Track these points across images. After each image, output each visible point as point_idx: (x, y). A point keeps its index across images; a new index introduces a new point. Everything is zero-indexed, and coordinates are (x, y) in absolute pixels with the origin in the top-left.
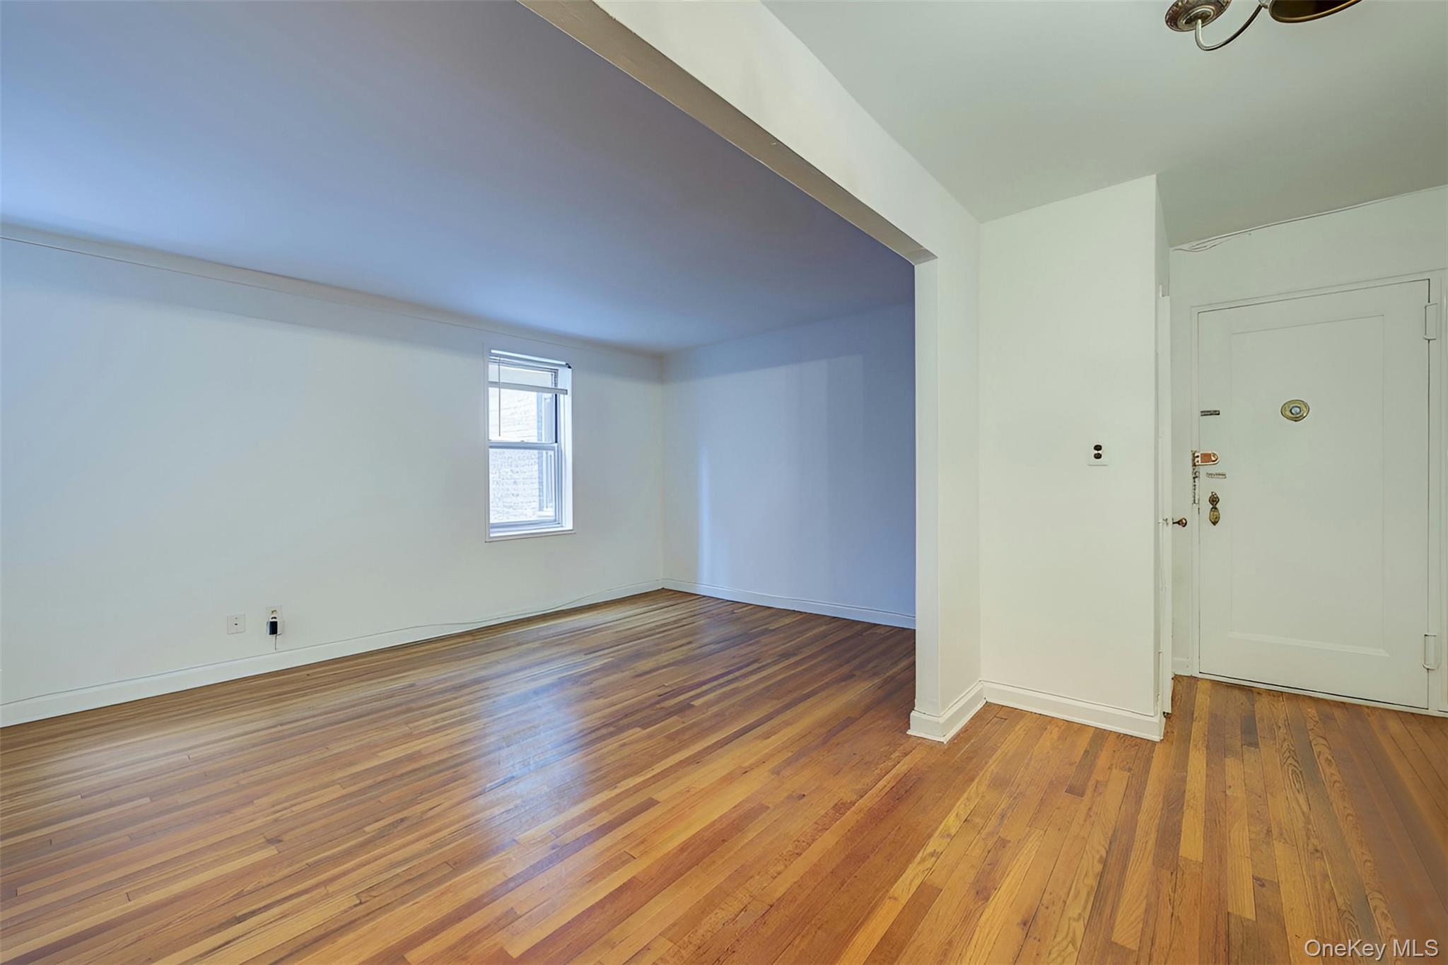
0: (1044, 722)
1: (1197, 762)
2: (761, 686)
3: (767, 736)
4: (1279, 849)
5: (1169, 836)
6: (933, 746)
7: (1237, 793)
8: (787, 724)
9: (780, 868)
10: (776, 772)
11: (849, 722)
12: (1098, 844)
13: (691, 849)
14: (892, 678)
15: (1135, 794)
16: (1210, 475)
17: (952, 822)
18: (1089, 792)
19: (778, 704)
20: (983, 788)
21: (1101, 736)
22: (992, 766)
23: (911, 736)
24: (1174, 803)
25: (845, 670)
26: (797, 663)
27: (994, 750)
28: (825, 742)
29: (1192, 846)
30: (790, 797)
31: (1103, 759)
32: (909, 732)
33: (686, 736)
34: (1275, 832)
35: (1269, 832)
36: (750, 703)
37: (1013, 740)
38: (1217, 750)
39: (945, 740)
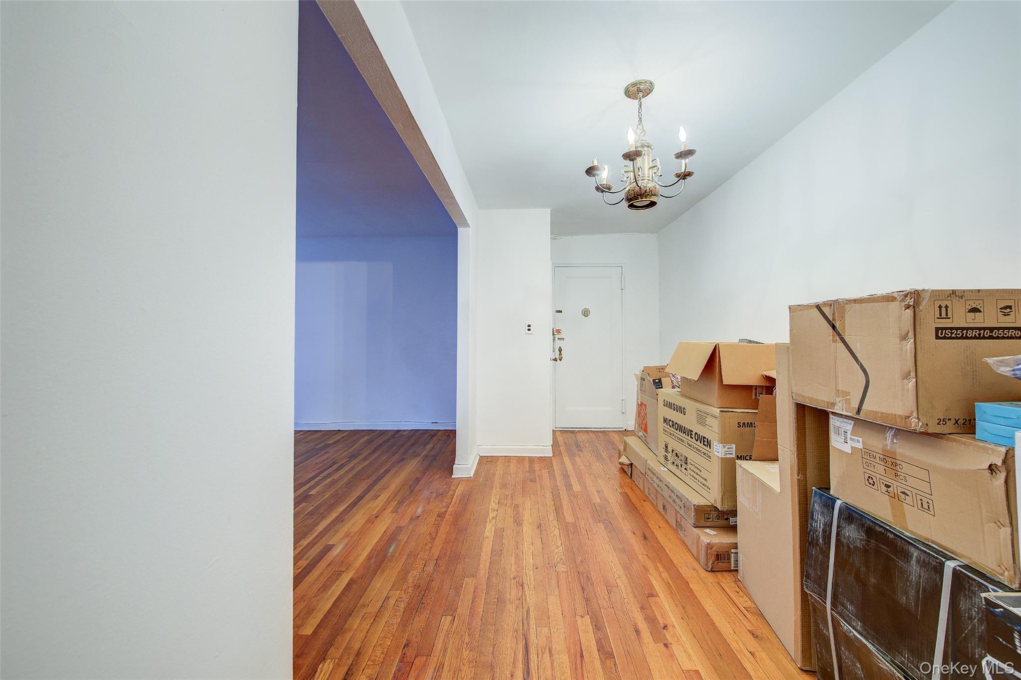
0: (508, 459)
1: (567, 461)
2: (350, 475)
3: (376, 497)
4: (600, 481)
5: (569, 486)
6: (468, 480)
7: (582, 467)
8: (384, 488)
9: (429, 545)
10: (395, 511)
11: (418, 480)
12: (549, 495)
13: (374, 556)
14: (426, 456)
15: (552, 476)
16: (559, 339)
17: (493, 505)
18: (537, 480)
19: (370, 481)
20: (498, 490)
21: (531, 460)
22: (497, 481)
23: (454, 478)
24: (566, 476)
25: (397, 456)
26: (365, 459)
27: (494, 474)
28: (412, 491)
29: (577, 487)
30: (412, 519)
31: (537, 466)
32: (453, 477)
33: (322, 510)
34: (597, 476)
35: (595, 477)
36: (350, 485)
37: (499, 470)
38: (572, 456)
39: (472, 475)
